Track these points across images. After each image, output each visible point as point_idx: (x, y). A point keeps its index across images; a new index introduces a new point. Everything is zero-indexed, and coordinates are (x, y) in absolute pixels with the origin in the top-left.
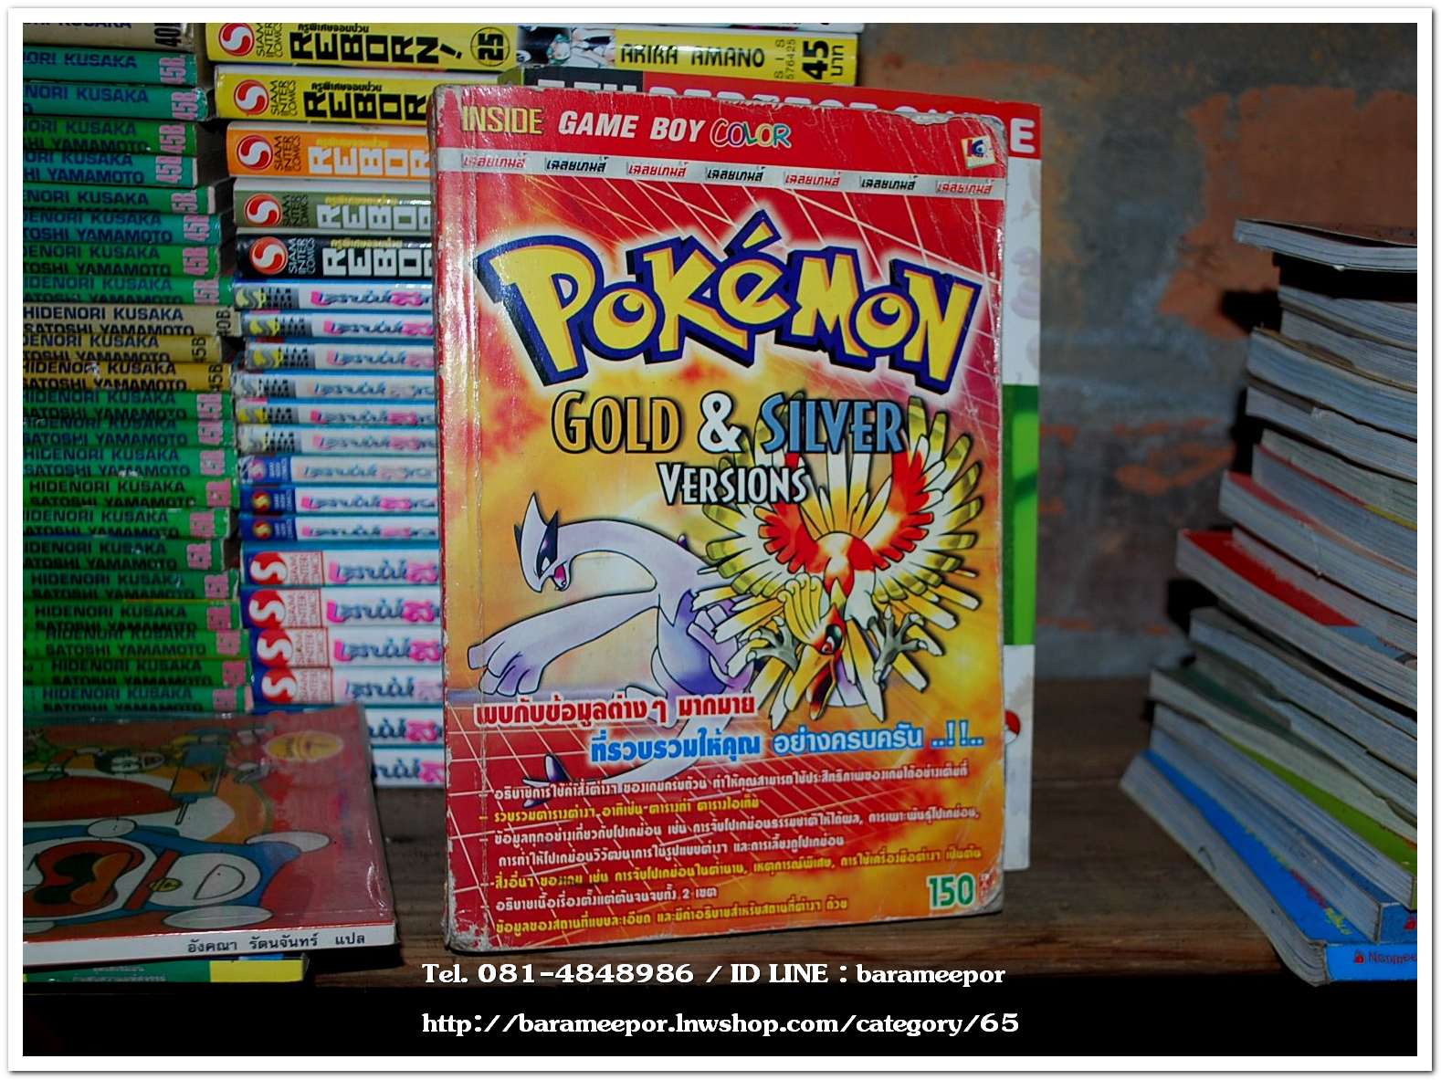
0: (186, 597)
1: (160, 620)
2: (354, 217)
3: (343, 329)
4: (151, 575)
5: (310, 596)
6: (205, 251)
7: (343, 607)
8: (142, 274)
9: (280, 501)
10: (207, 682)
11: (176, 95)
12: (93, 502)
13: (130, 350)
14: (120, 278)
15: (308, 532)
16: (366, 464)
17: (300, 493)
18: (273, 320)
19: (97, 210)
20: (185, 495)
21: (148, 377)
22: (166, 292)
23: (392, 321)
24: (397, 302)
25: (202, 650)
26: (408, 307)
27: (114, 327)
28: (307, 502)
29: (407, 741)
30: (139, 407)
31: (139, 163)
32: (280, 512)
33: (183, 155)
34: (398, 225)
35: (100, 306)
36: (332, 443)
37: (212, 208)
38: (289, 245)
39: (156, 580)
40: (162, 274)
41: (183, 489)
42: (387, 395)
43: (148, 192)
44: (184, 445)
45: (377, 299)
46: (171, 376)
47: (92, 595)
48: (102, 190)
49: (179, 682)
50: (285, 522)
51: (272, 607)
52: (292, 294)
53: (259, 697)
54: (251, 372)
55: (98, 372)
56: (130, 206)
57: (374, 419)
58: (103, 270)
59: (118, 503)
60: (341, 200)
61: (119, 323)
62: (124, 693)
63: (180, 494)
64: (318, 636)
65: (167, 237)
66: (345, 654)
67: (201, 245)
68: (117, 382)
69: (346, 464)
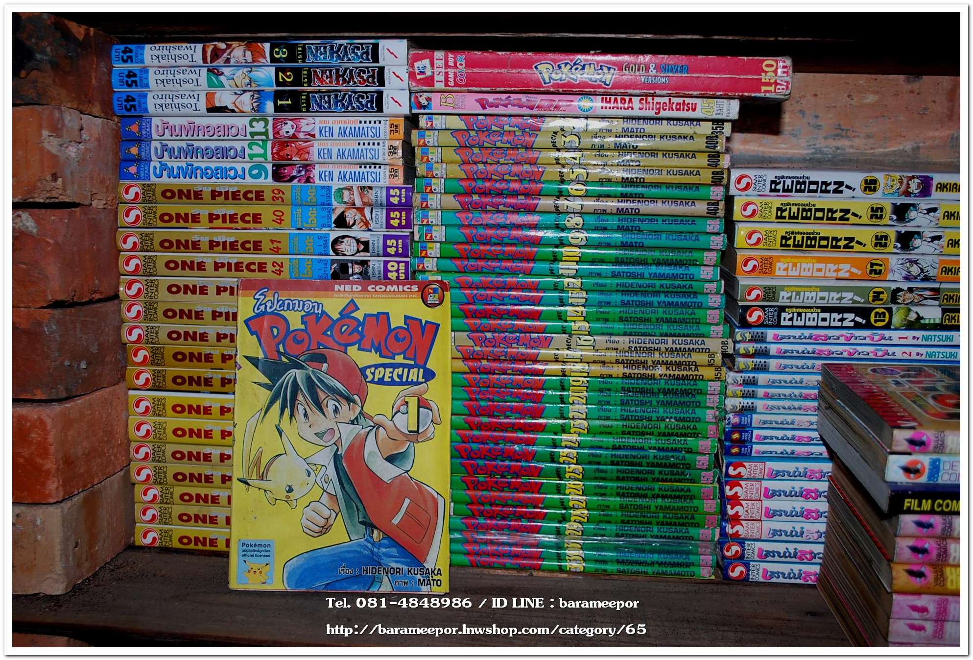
0: (691, 483)
1: (677, 493)
2: (798, 297)
3: (786, 352)
4: (675, 470)
5: (756, 484)
6: (718, 312)
7: (773, 490)
8: (686, 322)
9: (745, 436)
10: (697, 525)
11: (713, 238)
12: (651, 434)
13: (678, 359)
14: (675, 324)
15: (758, 452)
16: (789, 418)
17: (756, 432)
18: (751, 347)
19: (668, 292)
20: (697, 432)
21: (685, 373)
22: (697, 332)
23: (810, 348)
24: (815, 339)
25: (696, 509)
26: (820, 341)
27: (672, 348)
28: (758, 437)
29: (797, 560)
30: (679, 387)
31: (692, 270)
32: (744, 441)
33: (714, 266)
34: (818, 301)
35: (666, 338)
36: (773, 408)
37: (722, 292)
38: (765, 311)
39: (677, 473)
40: (696, 323)
41: (696, 429)
42: (803, 385)
43: (693, 283)
44: (698, 407)
45: (805, 338)
46: (696, 373)
47: (645, 480)
48: (671, 282)
49: (683, 524)
50: (747, 447)
51: (737, 489)
52: (764, 335)
53: (723, 534)
54: (737, 372)
55: (660, 371)
56: (685, 290)
57: (796, 396)
58: (668, 321)
59: (664, 435)
60: (792, 289)
61: (674, 346)
62: (655, 529)
63: (694, 431)
64: (758, 504)
65: (700, 304)
66: (770, 514)
67: (716, 309)
68: (670, 375)
69: (779, 418)
